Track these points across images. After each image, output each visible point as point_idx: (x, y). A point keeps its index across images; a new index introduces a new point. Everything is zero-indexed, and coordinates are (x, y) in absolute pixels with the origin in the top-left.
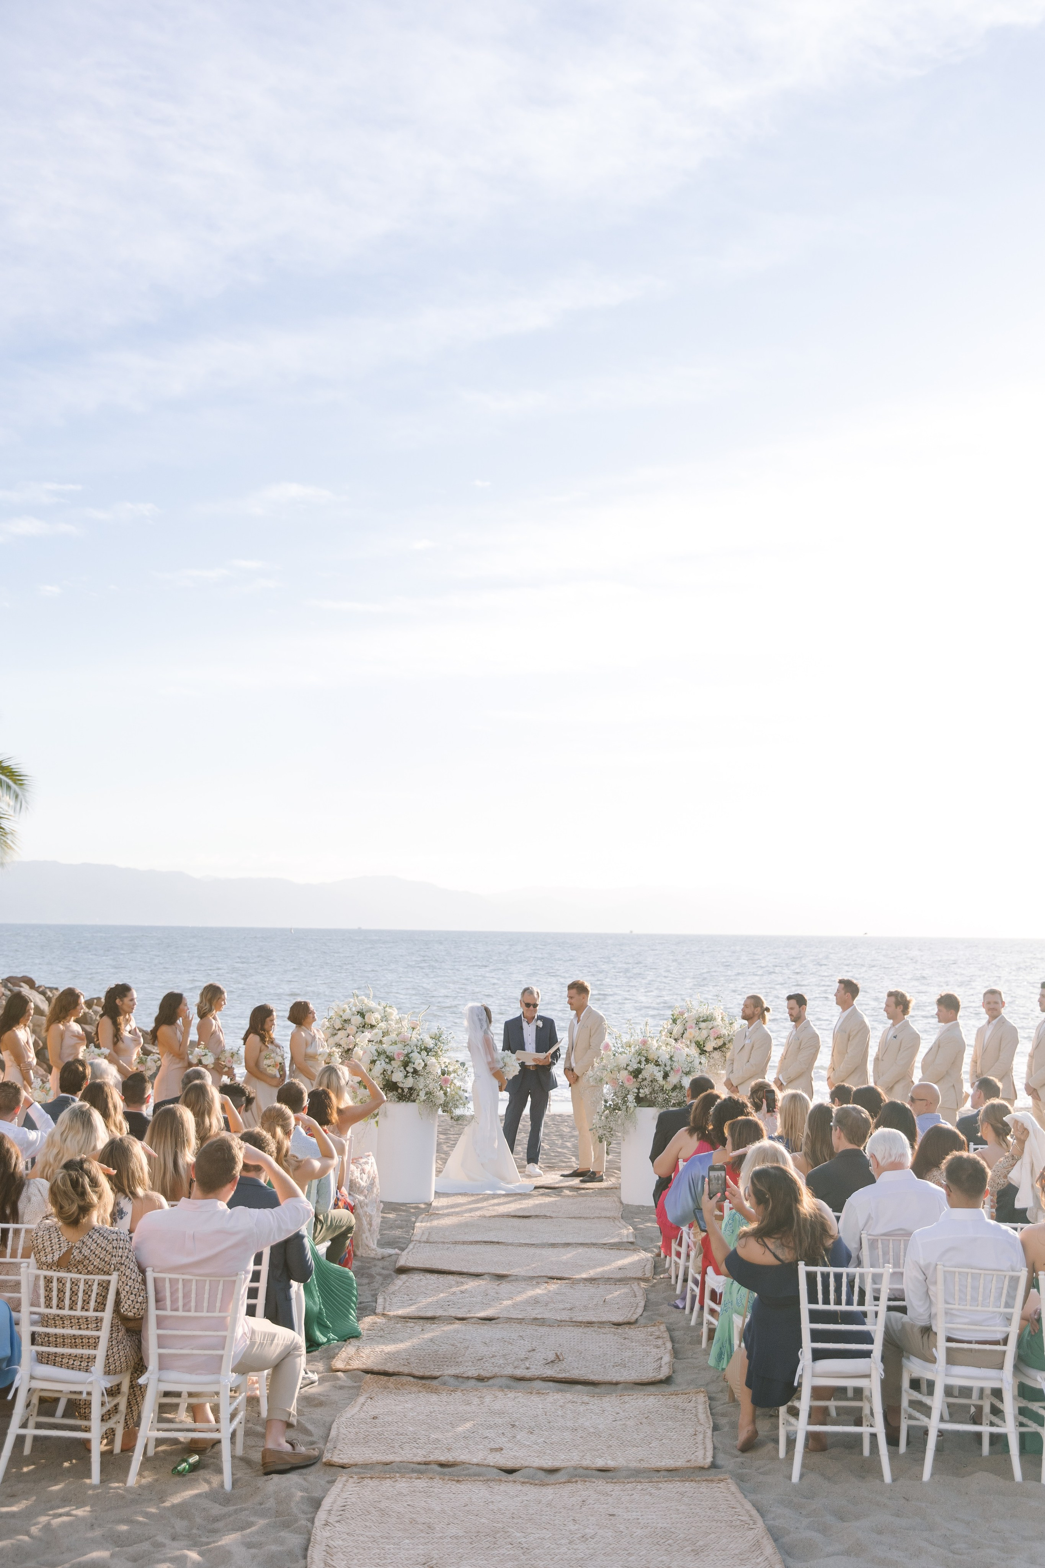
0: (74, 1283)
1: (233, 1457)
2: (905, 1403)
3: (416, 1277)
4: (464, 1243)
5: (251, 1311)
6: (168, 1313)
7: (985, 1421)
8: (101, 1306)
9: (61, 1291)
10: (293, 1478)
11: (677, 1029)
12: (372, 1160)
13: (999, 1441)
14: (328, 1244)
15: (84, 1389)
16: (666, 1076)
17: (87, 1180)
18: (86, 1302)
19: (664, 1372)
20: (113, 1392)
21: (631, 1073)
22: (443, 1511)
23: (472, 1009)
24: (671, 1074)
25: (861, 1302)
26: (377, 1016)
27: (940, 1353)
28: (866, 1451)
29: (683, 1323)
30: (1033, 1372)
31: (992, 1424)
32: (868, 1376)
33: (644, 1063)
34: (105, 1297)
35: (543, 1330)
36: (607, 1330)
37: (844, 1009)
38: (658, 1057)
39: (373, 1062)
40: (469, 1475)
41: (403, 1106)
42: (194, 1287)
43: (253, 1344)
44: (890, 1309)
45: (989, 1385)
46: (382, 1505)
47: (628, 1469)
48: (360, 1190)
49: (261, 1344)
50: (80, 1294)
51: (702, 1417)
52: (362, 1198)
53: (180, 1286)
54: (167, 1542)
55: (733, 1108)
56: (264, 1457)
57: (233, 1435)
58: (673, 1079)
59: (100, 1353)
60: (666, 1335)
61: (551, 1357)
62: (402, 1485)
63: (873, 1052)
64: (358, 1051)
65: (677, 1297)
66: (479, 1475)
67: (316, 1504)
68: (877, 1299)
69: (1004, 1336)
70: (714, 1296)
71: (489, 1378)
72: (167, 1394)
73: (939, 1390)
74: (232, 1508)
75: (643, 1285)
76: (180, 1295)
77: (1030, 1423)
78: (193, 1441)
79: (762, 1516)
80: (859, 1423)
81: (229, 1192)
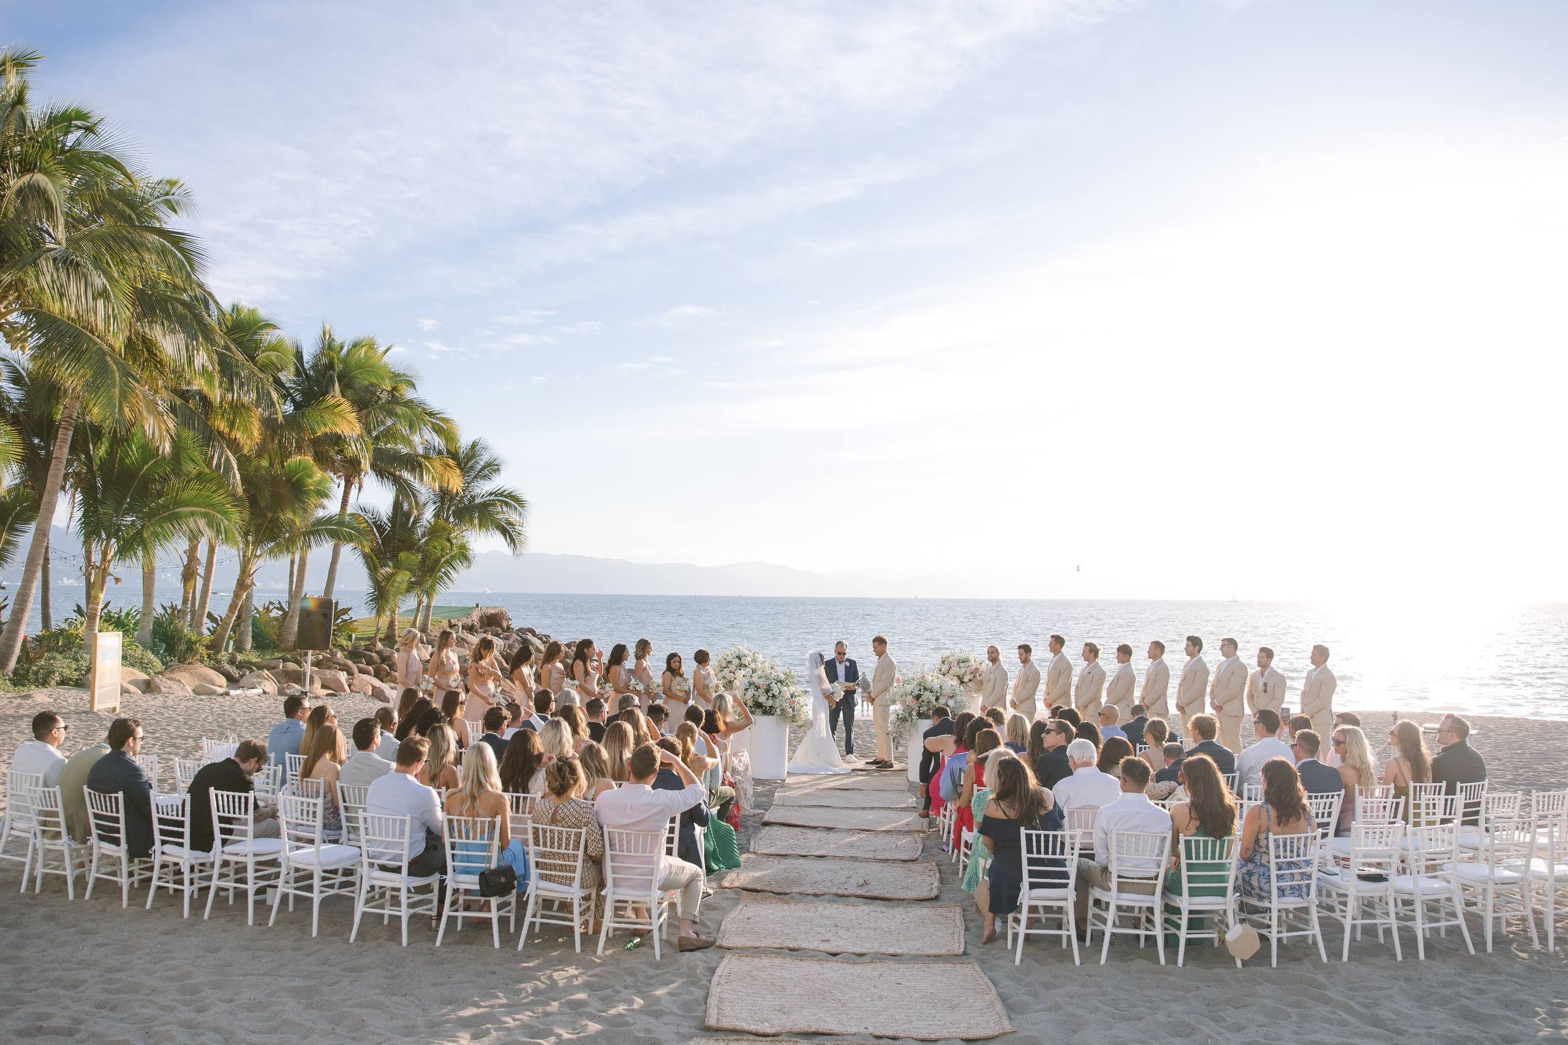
0: (560, 833)
1: (661, 940)
2: (1090, 916)
3: (775, 828)
4: (806, 806)
5: (669, 852)
6: (618, 853)
7: (1142, 927)
8: (577, 848)
9: (552, 838)
10: (698, 954)
11: (945, 668)
12: (746, 753)
13: (1151, 940)
14: (718, 808)
15: (569, 896)
17: (567, 770)
18: (567, 845)
19: (934, 893)
20: (586, 898)
21: (914, 697)
22: (792, 978)
23: (811, 655)
24: (941, 698)
25: (1062, 853)
26: (749, 659)
27: (1114, 885)
28: (1064, 945)
29: (947, 861)
30: (1173, 897)
31: (1147, 929)
32: (1066, 899)
33: (923, 691)
34: (579, 843)
35: (857, 864)
36: (897, 865)
37: (1055, 655)
38: (933, 687)
39: (746, 689)
40: (808, 957)
41: (766, 717)
42: (633, 838)
43: (671, 873)
44: (1081, 855)
45: (1145, 905)
46: (753, 974)
47: (909, 955)
48: (739, 773)
49: (676, 873)
50: (564, 840)
51: (958, 922)
52: (740, 778)
53: (625, 837)
54: (622, 990)
55: (981, 723)
56: (679, 941)
57: (661, 926)
58: (942, 701)
59: (577, 875)
60: (936, 868)
61: (862, 882)
62: (766, 961)
63: (1075, 680)
64: (737, 683)
65: (944, 843)
66: (814, 956)
67: (713, 971)
68: (1073, 849)
69: (1155, 874)
70: (967, 845)
71: (821, 895)
72: (619, 901)
73: (1112, 908)
74: (661, 971)
75: (921, 835)
76: (625, 842)
77: (1171, 928)
78: (635, 930)
79: (995, 986)
80: (1060, 928)
81: (653, 779)
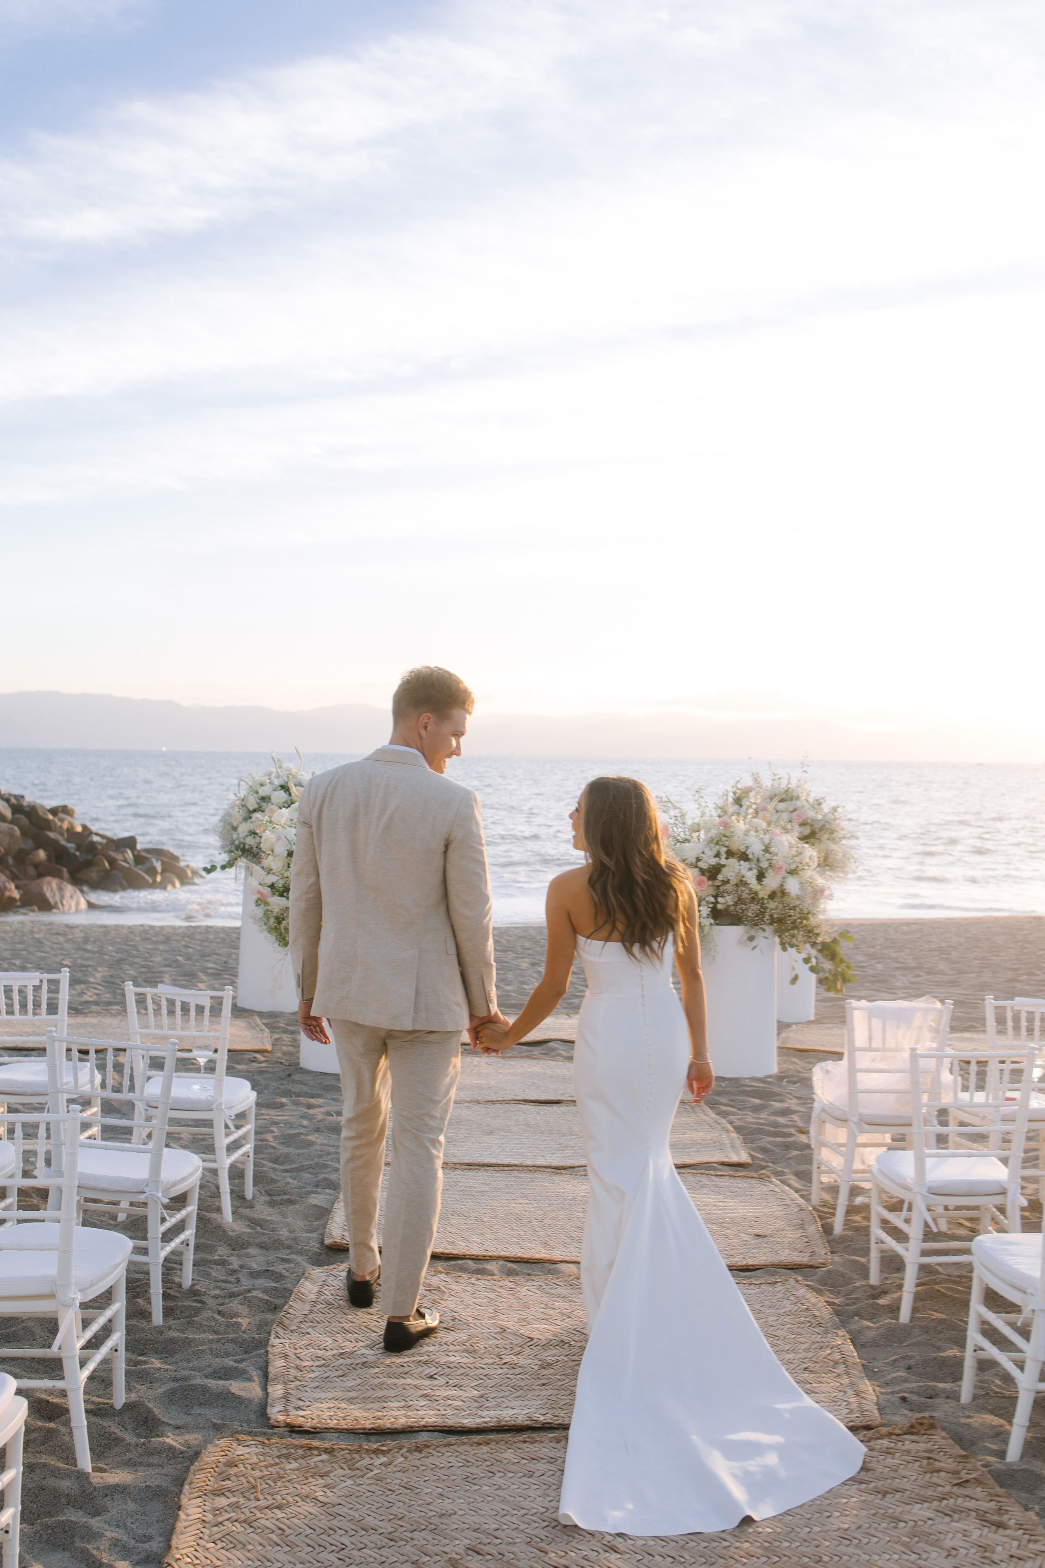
16: (760, 877)
24: (769, 874)
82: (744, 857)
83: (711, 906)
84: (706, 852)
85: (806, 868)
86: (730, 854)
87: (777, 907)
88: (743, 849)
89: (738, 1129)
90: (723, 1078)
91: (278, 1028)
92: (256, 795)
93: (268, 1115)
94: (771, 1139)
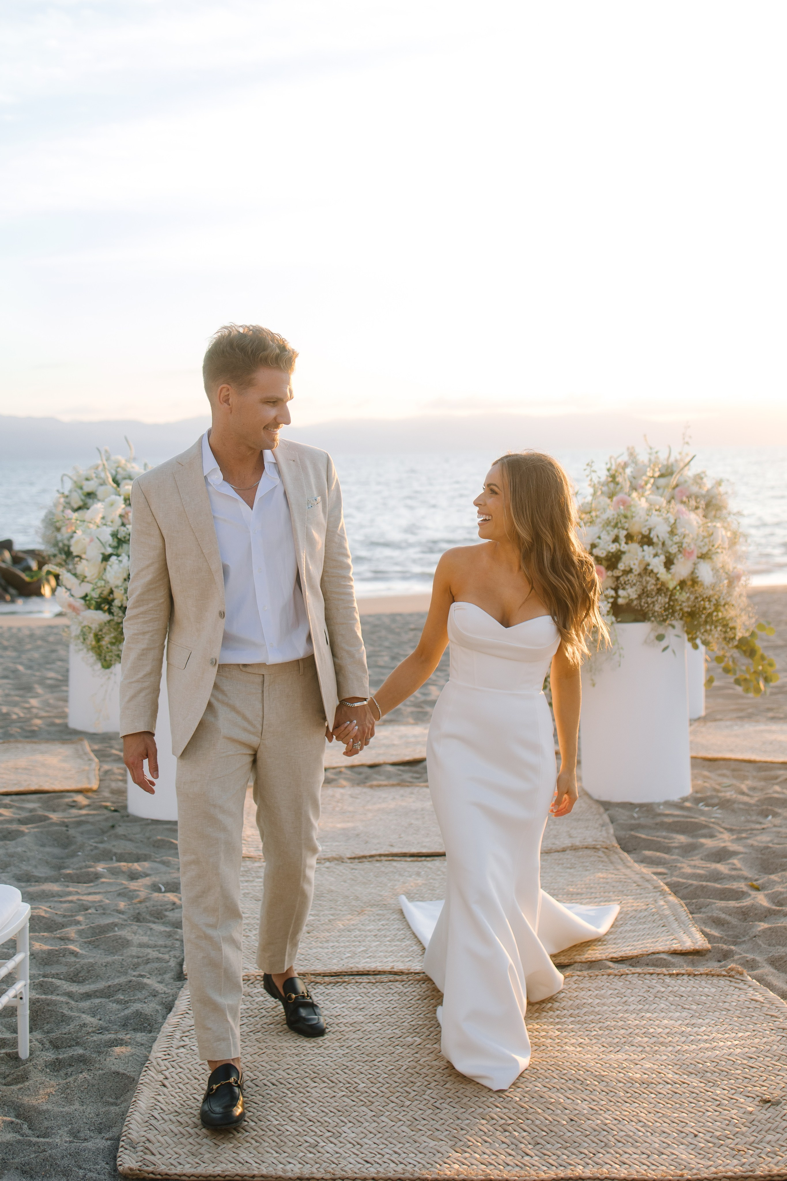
16: (669, 563)
24: (678, 560)
33: (623, 540)
38: (650, 530)
82: (647, 540)
83: (611, 600)
84: (602, 537)
85: (719, 551)
86: (629, 538)
87: (688, 598)
88: (645, 531)
89: (676, 888)
90: (631, 804)
91: (110, 755)
92: (80, 491)
93: (78, 893)
94: (722, 904)
